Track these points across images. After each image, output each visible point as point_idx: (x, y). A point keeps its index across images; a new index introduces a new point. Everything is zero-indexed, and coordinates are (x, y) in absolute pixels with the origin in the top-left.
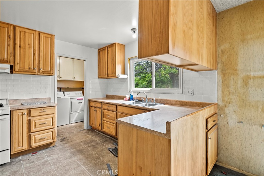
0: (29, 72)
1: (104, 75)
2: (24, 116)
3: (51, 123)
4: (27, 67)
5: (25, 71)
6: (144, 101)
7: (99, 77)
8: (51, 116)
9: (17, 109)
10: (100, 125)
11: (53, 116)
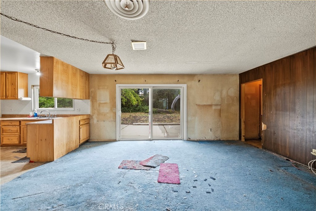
1: (1, 97)
6: (47, 116)
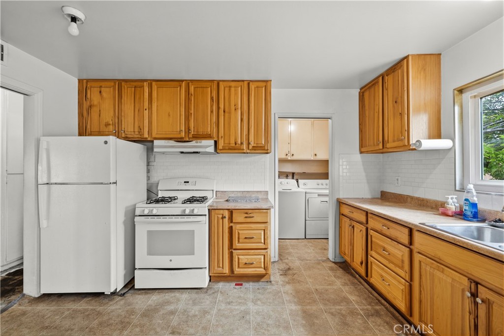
0: (234, 149)
1: (374, 145)
2: (224, 219)
3: (261, 239)
4: (233, 142)
5: (231, 148)
7: (363, 150)
8: (262, 226)
9: (216, 208)
10: (362, 263)
11: (265, 227)
